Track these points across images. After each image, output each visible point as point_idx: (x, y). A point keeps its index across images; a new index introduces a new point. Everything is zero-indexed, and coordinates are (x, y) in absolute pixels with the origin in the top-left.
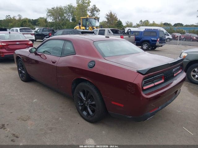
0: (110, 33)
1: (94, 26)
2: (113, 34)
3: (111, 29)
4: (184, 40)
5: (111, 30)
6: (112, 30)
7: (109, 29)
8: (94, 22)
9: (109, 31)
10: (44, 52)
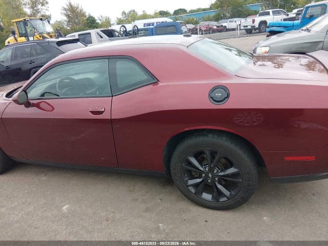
0: (102, 37)
1: (43, 33)
2: (108, 38)
3: (102, 29)
4: (211, 32)
5: (101, 31)
6: (103, 31)
7: (98, 30)
8: (41, 26)
9: (98, 33)
10: (43, 95)
